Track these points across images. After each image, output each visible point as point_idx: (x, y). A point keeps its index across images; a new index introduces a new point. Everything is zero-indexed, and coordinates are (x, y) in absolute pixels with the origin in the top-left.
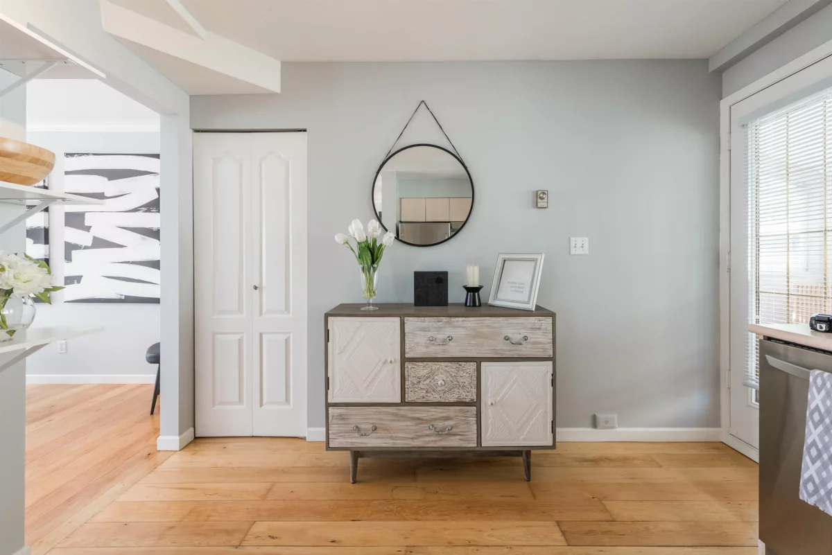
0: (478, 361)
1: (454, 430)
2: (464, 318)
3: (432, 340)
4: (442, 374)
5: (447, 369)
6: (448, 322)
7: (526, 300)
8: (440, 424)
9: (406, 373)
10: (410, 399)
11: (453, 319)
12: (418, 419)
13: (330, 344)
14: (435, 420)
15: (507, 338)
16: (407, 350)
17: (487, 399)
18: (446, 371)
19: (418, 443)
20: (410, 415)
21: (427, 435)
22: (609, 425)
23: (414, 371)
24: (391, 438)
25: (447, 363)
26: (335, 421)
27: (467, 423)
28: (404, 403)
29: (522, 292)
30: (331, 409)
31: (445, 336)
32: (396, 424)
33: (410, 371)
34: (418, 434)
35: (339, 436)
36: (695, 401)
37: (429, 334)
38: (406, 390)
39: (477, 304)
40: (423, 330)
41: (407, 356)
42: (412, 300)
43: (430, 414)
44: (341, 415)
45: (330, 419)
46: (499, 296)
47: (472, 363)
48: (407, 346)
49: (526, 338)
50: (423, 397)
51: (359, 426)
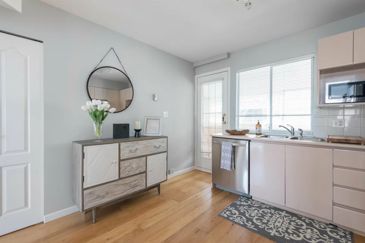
0: (146, 156)
1: (138, 184)
2: (142, 141)
3: (131, 151)
4: (134, 164)
5: (136, 161)
6: (136, 143)
7: (158, 133)
8: (133, 183)
9: (121, 166)
10: (122, 177)
11: (138, 142)
12: (125, 184)
13: (85, 160)
14: (131, 182)
15: (155, 147)
16: (121, 157)
17: (149, 169)
18: (135, 162)
19: (125, 193)
20: (122, 183)
21: (129, 189)
22: (173, 172)
23: (124, 164)
24: (115, 195)
25: (136, 159)
26: (87, 196)
27: (142, 180)
28: (120, 179)
29: (156, 130)
30: (85, 192)
31: (135, 149)
32: (116, 189)
33: (122, 165)
34: (125, 190)
35: (89, 203)
36: (190, 160)
37: (130, 149)
38: (121, 173)
39: (140, 136)
40: (128, 147)
41: (121, 159)
42: (112, 137)
43: (130, 180)
44: (90, 193)
45: (84, 196)
46: (147, 133)
47: (144, 157)
48: (121, 155)
49: (160, 146)
50: (127, 174)
51: (99, 195)
